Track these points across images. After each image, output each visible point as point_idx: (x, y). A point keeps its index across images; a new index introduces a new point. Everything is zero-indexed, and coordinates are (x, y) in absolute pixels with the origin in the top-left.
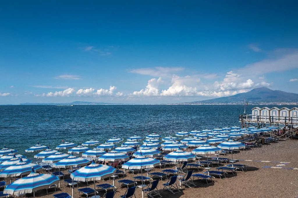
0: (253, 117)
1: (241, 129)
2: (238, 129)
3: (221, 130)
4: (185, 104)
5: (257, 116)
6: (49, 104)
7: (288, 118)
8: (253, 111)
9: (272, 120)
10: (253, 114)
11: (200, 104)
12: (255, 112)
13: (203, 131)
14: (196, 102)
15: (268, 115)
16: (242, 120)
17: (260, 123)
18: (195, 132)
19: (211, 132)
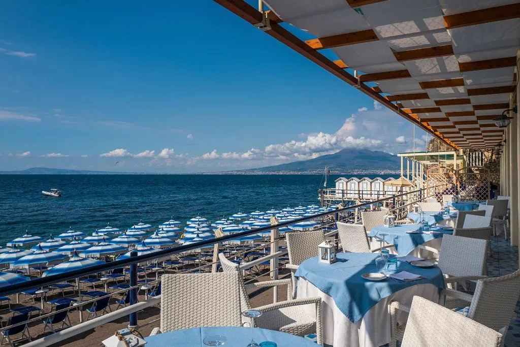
0: (337, 191)
1: (320, 209)
2: (315, 208)
3: (293, 211)
4: (235, 173)
5: (342, 190)
6: (13, 172)
7: (381, 193)
8: (337, 184)
9: (361, 195)
10: (337, 188)
11: (260, 173)
12: (340, 184)
13: (269, 212)
14: (253, 170)
15: (357, 189)
16: (322, 197)
17: (346, 200)
18: (257, 213)
19: (279, 213)
